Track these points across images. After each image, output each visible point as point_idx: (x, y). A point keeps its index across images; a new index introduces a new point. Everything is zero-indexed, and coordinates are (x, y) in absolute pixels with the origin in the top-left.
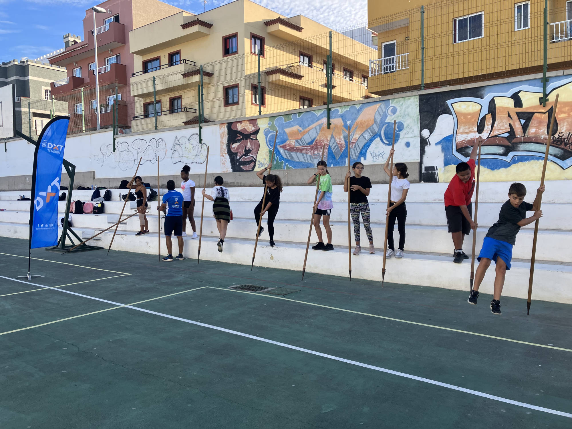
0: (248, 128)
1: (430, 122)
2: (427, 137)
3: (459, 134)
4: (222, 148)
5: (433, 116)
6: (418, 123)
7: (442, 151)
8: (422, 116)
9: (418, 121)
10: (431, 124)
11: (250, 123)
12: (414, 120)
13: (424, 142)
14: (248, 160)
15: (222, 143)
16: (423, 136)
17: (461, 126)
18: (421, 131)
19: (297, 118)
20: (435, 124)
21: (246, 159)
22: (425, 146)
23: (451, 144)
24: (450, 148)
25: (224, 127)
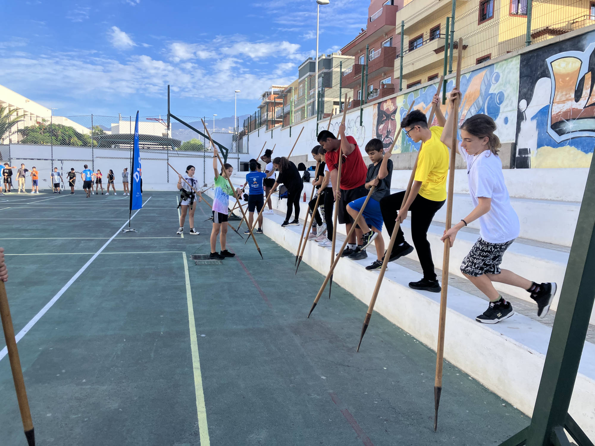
0: (390, 107)
1: (528, 90)
2: (523, 110)
3: (556, 104)
4: (373, 130)
5: (531, 81)
6: (517, 92)
7: (537, 128)
8: (521, 82)
9: (517, 89)
10: (529, 92)
11: (392, 103)
12: (514, 88)
13: (520, 117)
14: (388, 142)
15: (374, 124)
16: (521, 108)
17: (558, 92)
18: (519, 102)
19: (423, 93)
20: (533, 92)
21: (387, 141)
22: (521, 121)
23: (546, 117)
24: (545, 124)
25: (376, 108)
